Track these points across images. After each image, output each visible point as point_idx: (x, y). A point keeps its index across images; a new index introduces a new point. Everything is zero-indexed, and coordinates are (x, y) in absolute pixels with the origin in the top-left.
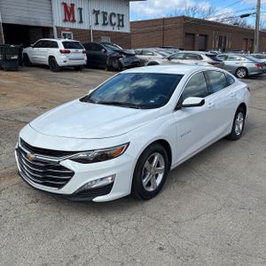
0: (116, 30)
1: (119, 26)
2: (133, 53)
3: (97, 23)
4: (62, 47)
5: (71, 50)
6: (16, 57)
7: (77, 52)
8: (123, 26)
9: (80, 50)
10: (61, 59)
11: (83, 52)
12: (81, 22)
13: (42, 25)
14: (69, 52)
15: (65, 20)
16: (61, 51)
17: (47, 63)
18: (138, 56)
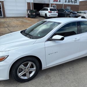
0: (73, 4)
1: (75, 2)
2: (76, 12)
3: (66, 2)
4: (49, 10)
5: (52, 11)
6: (34, 14)
7: (54, 12)
8: (76, 2)
9: (56, 12)
10: (49, 15)
11: (57, 12)
12: (60, 1)
13: (46, 3)
14: (51, 12)
15: (54, 1)
16: (49, 12)
17: (44, 16)
18: (78, 14)
